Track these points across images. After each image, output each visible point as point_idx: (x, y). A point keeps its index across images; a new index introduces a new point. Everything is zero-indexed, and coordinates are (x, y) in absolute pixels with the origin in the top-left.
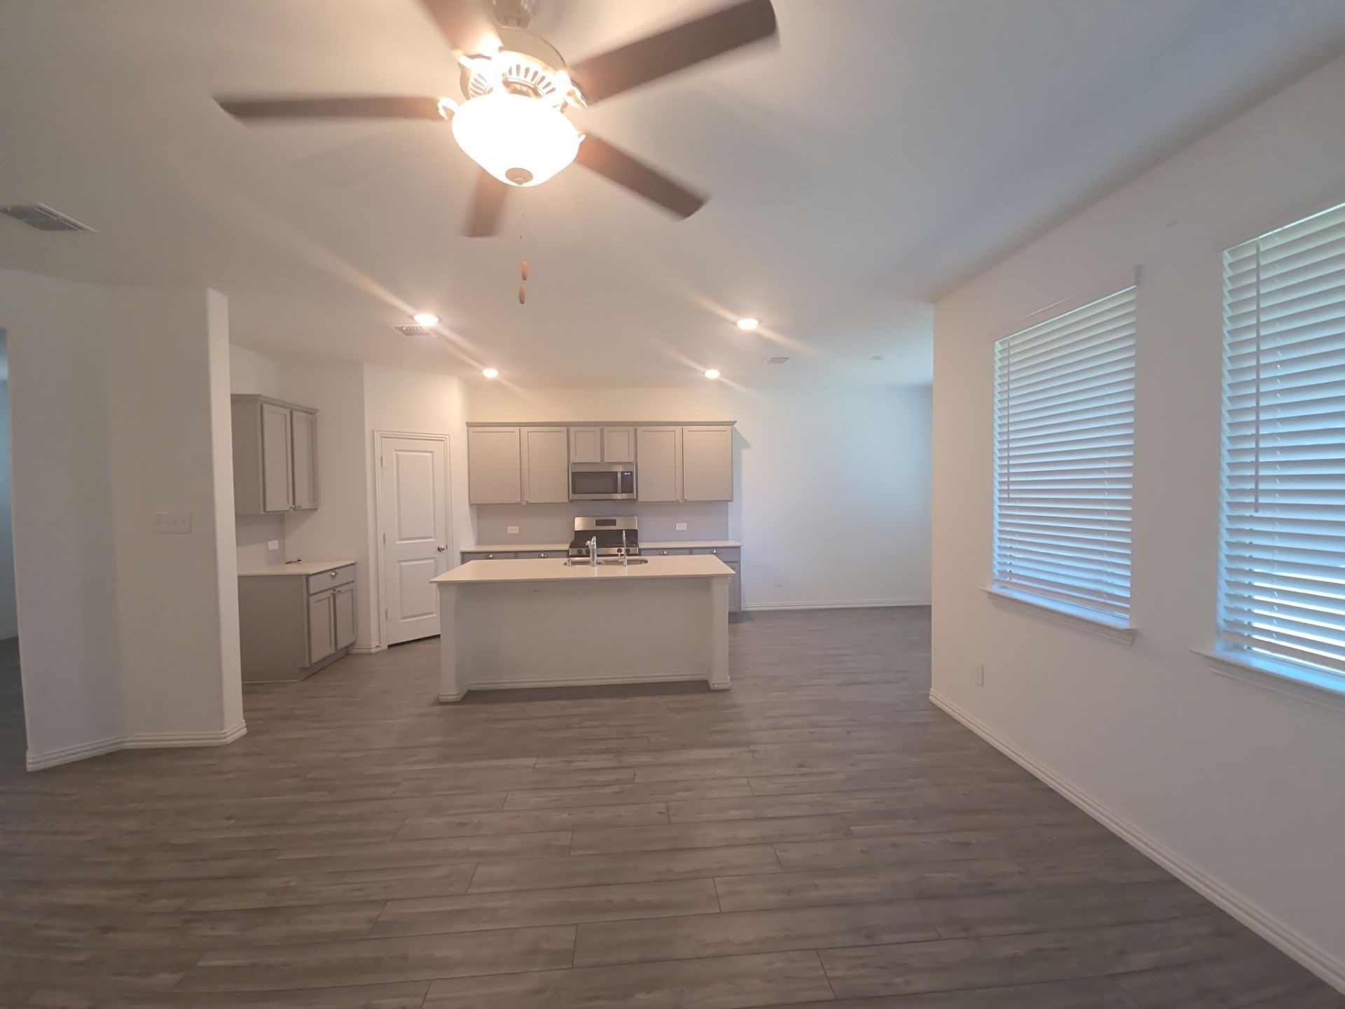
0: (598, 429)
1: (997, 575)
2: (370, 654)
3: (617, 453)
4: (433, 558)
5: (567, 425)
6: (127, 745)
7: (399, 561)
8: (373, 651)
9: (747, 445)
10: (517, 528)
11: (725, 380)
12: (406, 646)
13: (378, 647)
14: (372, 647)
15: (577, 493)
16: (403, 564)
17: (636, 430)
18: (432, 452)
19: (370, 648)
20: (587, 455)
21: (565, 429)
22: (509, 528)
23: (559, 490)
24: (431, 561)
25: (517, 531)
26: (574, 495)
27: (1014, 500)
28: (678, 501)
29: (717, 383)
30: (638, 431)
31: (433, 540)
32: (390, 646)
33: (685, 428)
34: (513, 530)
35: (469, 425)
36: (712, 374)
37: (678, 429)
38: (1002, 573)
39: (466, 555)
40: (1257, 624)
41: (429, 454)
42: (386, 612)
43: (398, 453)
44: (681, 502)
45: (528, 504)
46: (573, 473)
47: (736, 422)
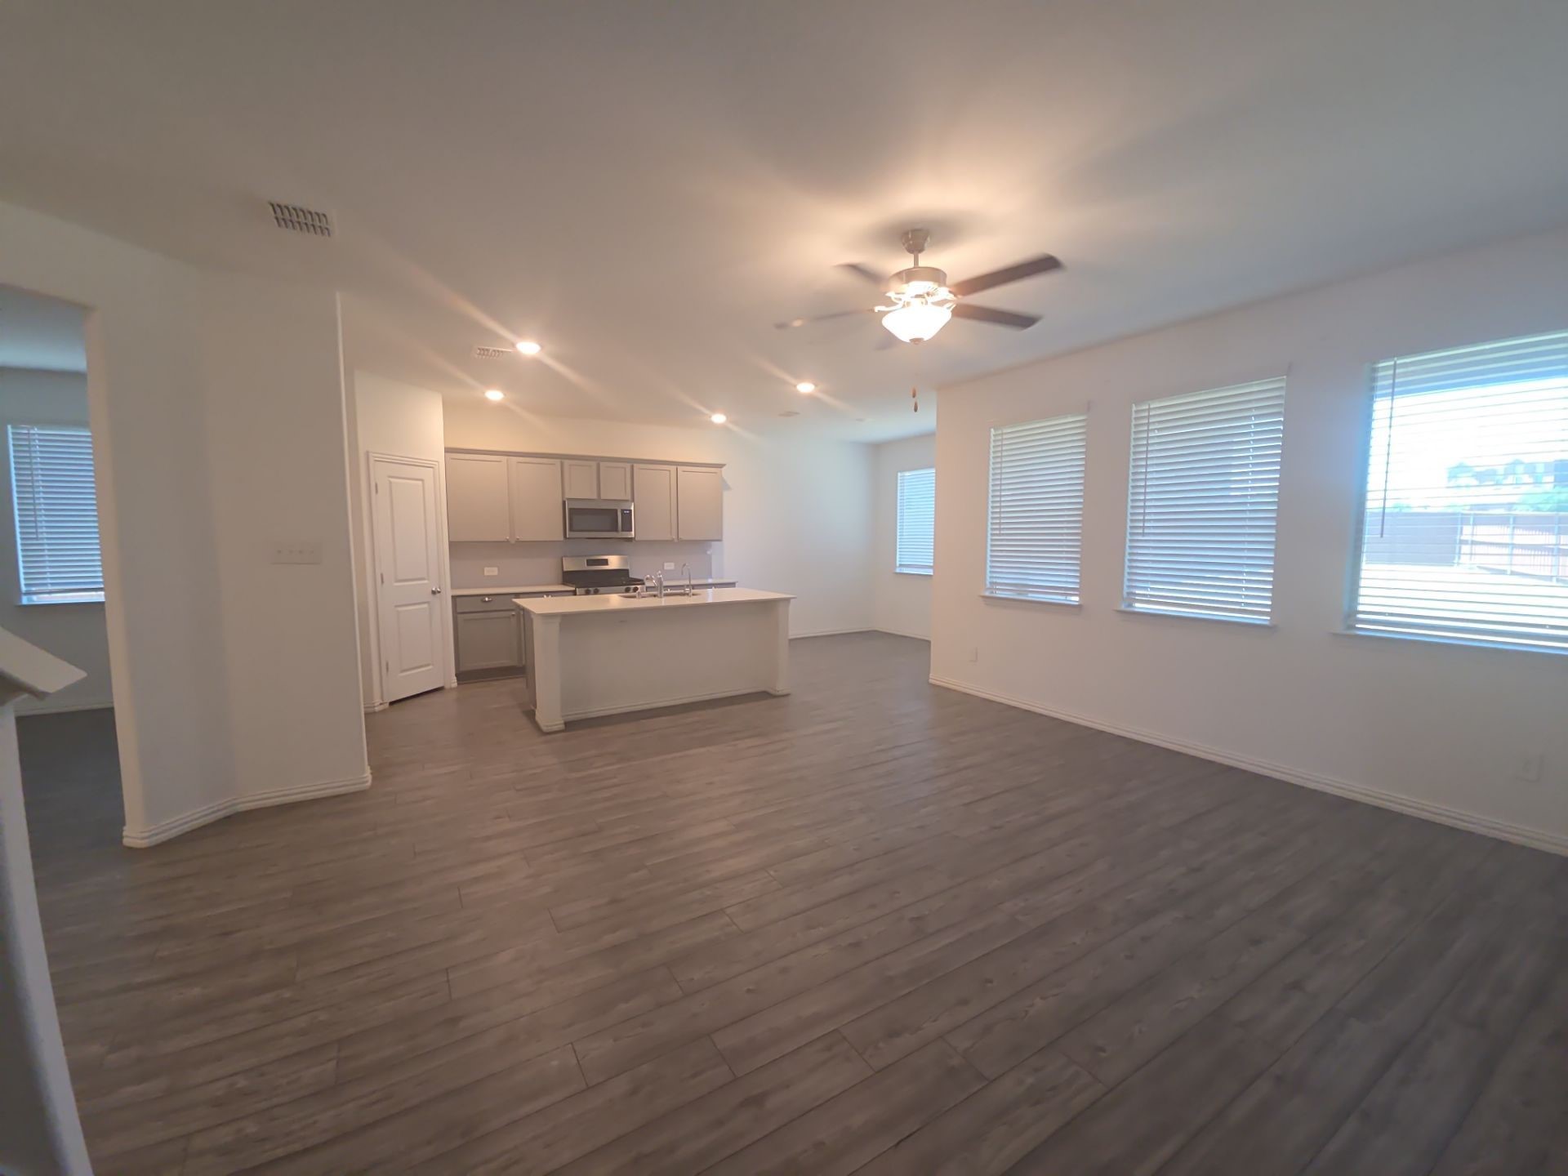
0: (594, 464)
1: (988, 585)
2: (375, 713)
3: (613, 491)
4: (428, 603)
5: (562, 457)
6: (242, 808)
7: (396, 606)
8: (377, 709)
9: (728, 488)
10: (496, 569)
11: (731, 426)
12: (404, 703)
13: (381, 704)
14: (376, 704)
15: (574, 531)
16: (400, 609)
17: (632, 467)
18: (422, 480)
19: (374, 707)
20: (582, 490)
21: (559, 461)
22: (486, 569)
23: (551, 528)
24: (425, 606)
25: (496, 573)
26: (572, 533)
27: (1003, 534)
28: (673, 540)
29: (723, 427)
30: (635, 469)
31: (426, 582)
32: (392, 703)
33: (680, 468)
34: (491, 571)
35: (448, 450)
36: (719, 418)
37: (673, 468)
38: (991, 583)
39: (458, 600)
40: (1137, 592)
41: (420, 483)
42: (387, 664)
43: (392, 480)
44: (676, 541)
45: (518, 541)
46: (570, 509)
47: (724, 465)
